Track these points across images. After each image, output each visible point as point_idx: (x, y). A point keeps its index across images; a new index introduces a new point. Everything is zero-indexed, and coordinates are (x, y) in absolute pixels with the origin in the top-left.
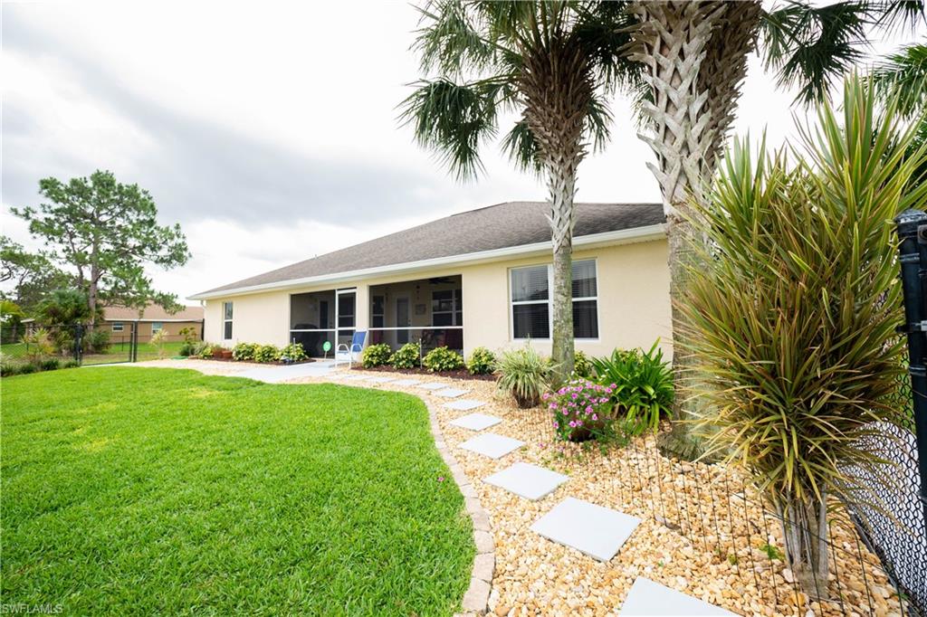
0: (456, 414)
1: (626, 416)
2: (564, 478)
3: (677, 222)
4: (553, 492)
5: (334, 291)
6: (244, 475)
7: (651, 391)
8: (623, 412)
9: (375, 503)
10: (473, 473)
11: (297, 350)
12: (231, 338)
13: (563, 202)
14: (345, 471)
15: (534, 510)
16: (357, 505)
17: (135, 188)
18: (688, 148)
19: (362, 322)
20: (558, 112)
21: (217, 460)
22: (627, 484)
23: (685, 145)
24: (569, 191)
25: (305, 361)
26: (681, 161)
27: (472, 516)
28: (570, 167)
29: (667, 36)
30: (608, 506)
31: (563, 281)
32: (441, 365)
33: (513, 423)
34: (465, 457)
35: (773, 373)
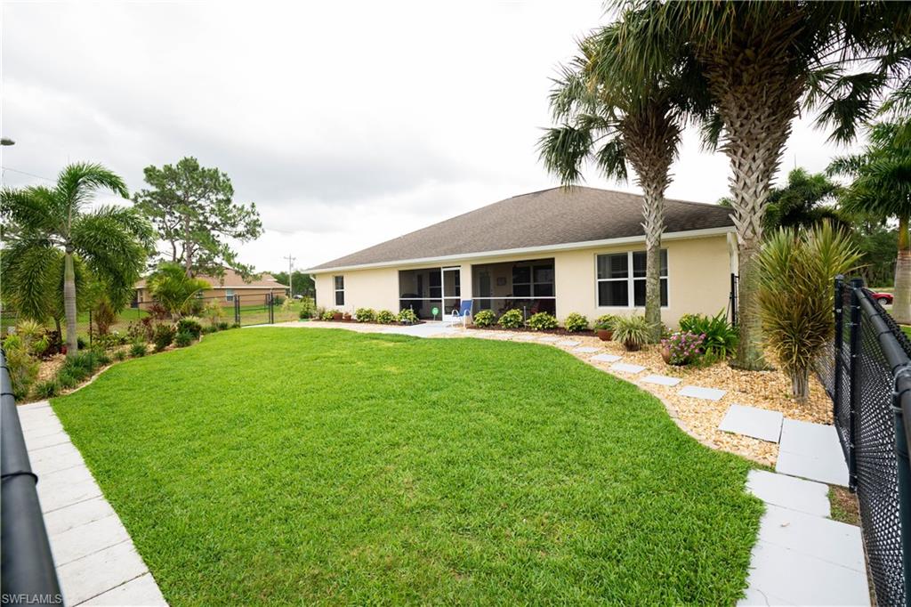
2: (681, 380)
4: (678, 384)
5: (440, 269)
7: (722, 339)
11: (411, 314)
12: (343, 304)
17: (216, 171)
19: (466, 293)
20: (654, 153)
23: (753, 208)
25: (418, 323)
27: (646, 390)
29: (747, 149)
30: (710, 387)
32: (544, 325)
33: (630, 358)
34: (619, 372)
35: (791, 325)
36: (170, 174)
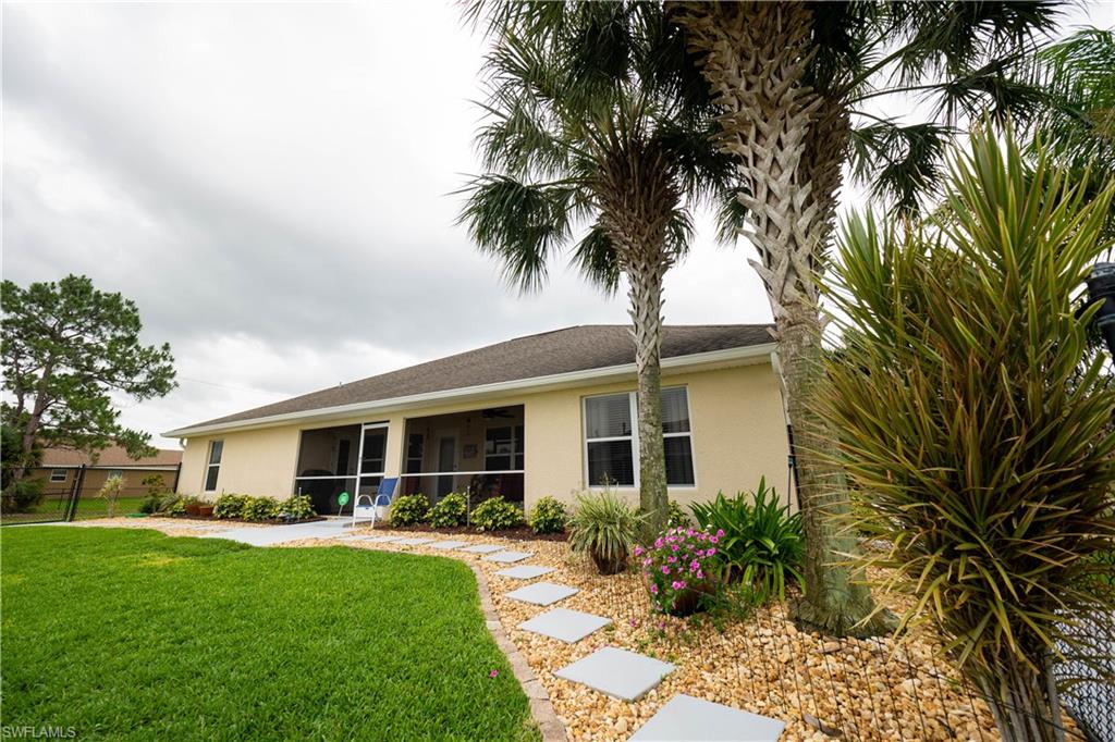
0: (515, 583)
1: (741, 580)
2: (669, 668)
3: (790, 324)
4: (656, 687)
5: (359, 426)
6: (198, 674)
7: (772, 545)
8: (738, 574)
9: (394, 712)
10: (541, 664)
11: (303, 504)
12: (214, 488)
13: (648, 315)
14: (354, 665)
15: (631, 715)
16: (368, 716)
17: (118, 297)
18: (795, 242)
19: (393, 466)
20: (640, 216)
21: (162, 651)
22: (757, 671)
23: (792, 239)
24: (654, 303)
25: (312, 519)
26: (789, 254)
27: (540, 727)
28: (655, 276)
29: (763, 125)
30: (735, 704)
31: (650, 408)
32: (495, 521)
33: (593, 594)
34: (529, 642)
35: (955, 483)
36: (41, 294)
